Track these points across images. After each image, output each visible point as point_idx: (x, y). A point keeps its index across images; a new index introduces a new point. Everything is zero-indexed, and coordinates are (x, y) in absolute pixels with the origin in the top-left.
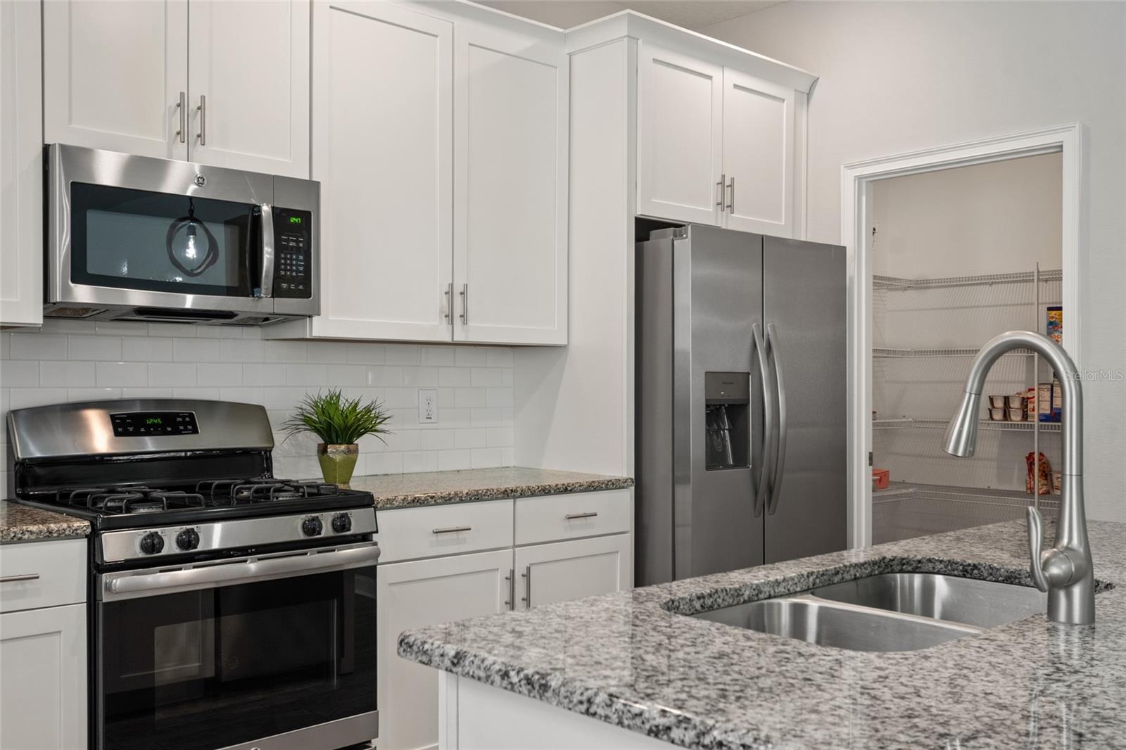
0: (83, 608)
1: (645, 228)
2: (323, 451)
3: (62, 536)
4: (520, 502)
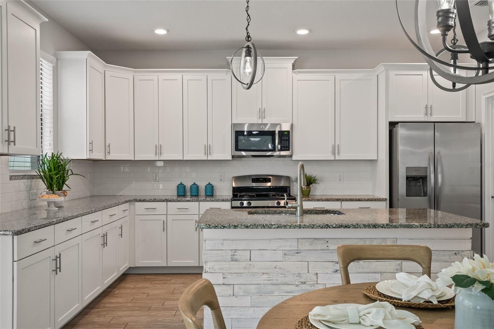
4: (343, 202)
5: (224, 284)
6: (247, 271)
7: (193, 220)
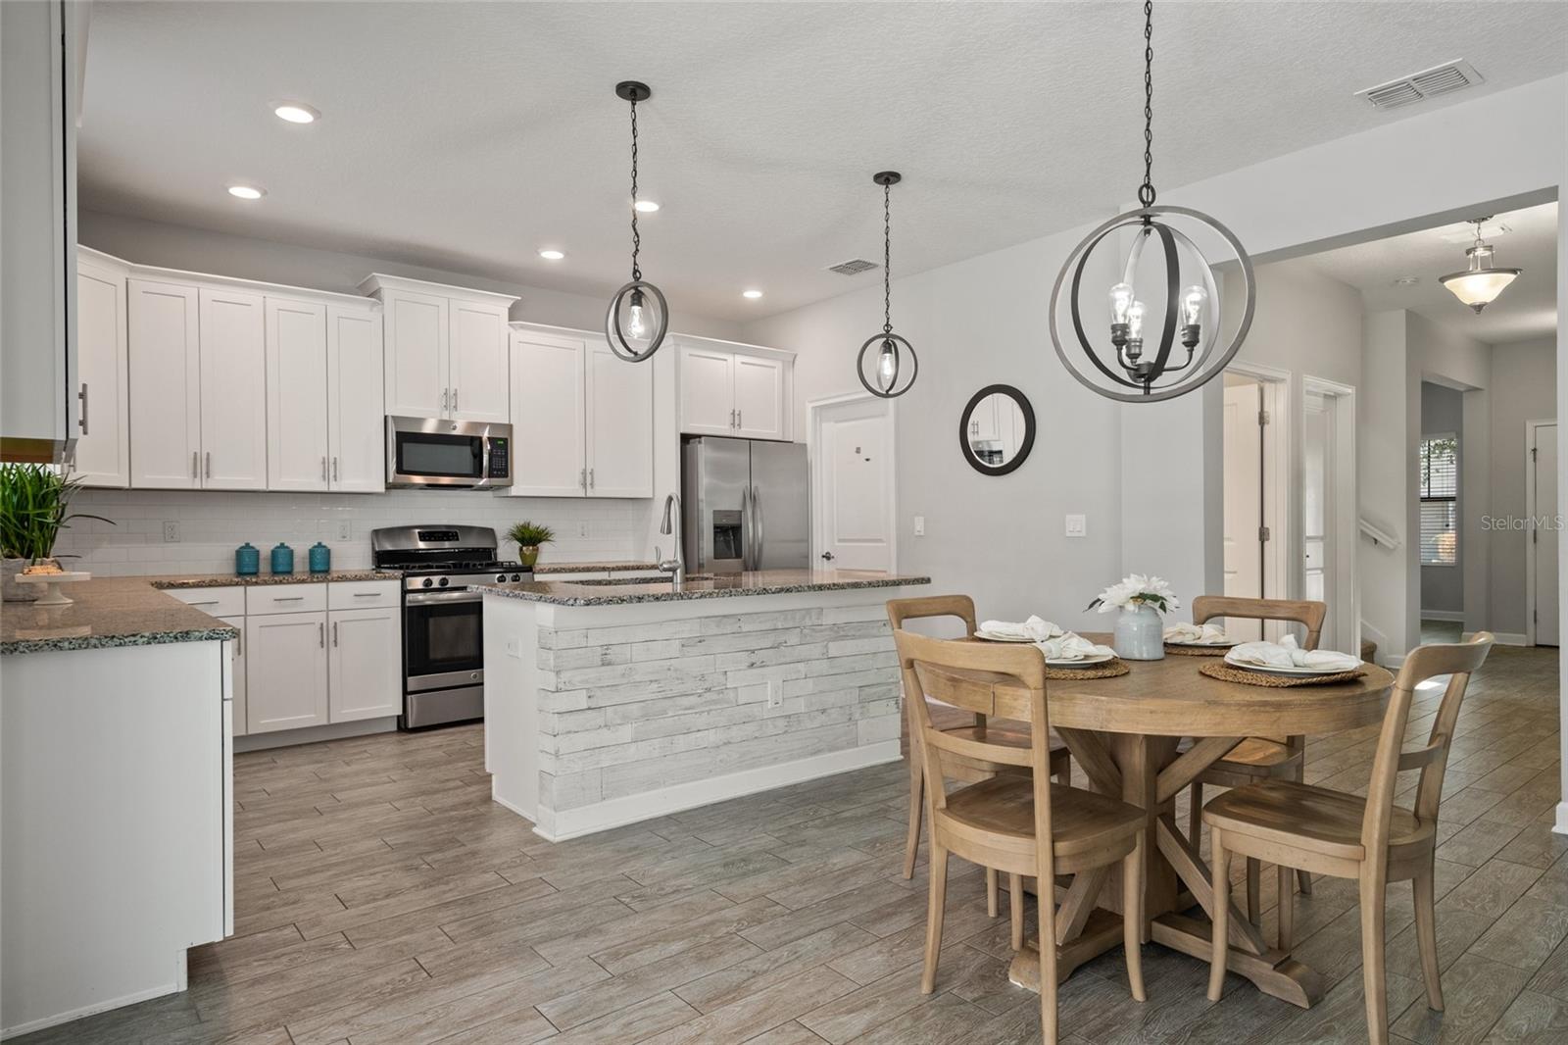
0: (399, 609)
1: (686, 439)
2: (521, 549)
3: (390, 578)
5: (589, 709)
6: (625, 681)
7: (314, 623)
